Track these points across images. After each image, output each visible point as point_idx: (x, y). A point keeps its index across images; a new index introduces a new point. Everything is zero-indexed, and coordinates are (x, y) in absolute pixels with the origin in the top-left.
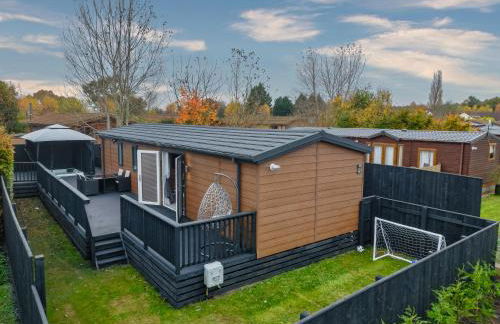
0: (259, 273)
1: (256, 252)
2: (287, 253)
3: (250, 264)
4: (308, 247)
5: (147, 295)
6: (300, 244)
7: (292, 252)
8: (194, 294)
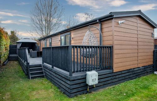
0: (114, 80)
1: (113, 69)
2: (126, 71)
3: (110, 75)
4: (135, 70)
5: (53, 90)
6: (132, 67)
7: (129, 71)
8: (80, 89)
